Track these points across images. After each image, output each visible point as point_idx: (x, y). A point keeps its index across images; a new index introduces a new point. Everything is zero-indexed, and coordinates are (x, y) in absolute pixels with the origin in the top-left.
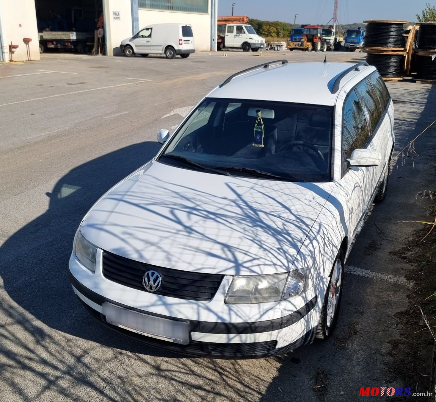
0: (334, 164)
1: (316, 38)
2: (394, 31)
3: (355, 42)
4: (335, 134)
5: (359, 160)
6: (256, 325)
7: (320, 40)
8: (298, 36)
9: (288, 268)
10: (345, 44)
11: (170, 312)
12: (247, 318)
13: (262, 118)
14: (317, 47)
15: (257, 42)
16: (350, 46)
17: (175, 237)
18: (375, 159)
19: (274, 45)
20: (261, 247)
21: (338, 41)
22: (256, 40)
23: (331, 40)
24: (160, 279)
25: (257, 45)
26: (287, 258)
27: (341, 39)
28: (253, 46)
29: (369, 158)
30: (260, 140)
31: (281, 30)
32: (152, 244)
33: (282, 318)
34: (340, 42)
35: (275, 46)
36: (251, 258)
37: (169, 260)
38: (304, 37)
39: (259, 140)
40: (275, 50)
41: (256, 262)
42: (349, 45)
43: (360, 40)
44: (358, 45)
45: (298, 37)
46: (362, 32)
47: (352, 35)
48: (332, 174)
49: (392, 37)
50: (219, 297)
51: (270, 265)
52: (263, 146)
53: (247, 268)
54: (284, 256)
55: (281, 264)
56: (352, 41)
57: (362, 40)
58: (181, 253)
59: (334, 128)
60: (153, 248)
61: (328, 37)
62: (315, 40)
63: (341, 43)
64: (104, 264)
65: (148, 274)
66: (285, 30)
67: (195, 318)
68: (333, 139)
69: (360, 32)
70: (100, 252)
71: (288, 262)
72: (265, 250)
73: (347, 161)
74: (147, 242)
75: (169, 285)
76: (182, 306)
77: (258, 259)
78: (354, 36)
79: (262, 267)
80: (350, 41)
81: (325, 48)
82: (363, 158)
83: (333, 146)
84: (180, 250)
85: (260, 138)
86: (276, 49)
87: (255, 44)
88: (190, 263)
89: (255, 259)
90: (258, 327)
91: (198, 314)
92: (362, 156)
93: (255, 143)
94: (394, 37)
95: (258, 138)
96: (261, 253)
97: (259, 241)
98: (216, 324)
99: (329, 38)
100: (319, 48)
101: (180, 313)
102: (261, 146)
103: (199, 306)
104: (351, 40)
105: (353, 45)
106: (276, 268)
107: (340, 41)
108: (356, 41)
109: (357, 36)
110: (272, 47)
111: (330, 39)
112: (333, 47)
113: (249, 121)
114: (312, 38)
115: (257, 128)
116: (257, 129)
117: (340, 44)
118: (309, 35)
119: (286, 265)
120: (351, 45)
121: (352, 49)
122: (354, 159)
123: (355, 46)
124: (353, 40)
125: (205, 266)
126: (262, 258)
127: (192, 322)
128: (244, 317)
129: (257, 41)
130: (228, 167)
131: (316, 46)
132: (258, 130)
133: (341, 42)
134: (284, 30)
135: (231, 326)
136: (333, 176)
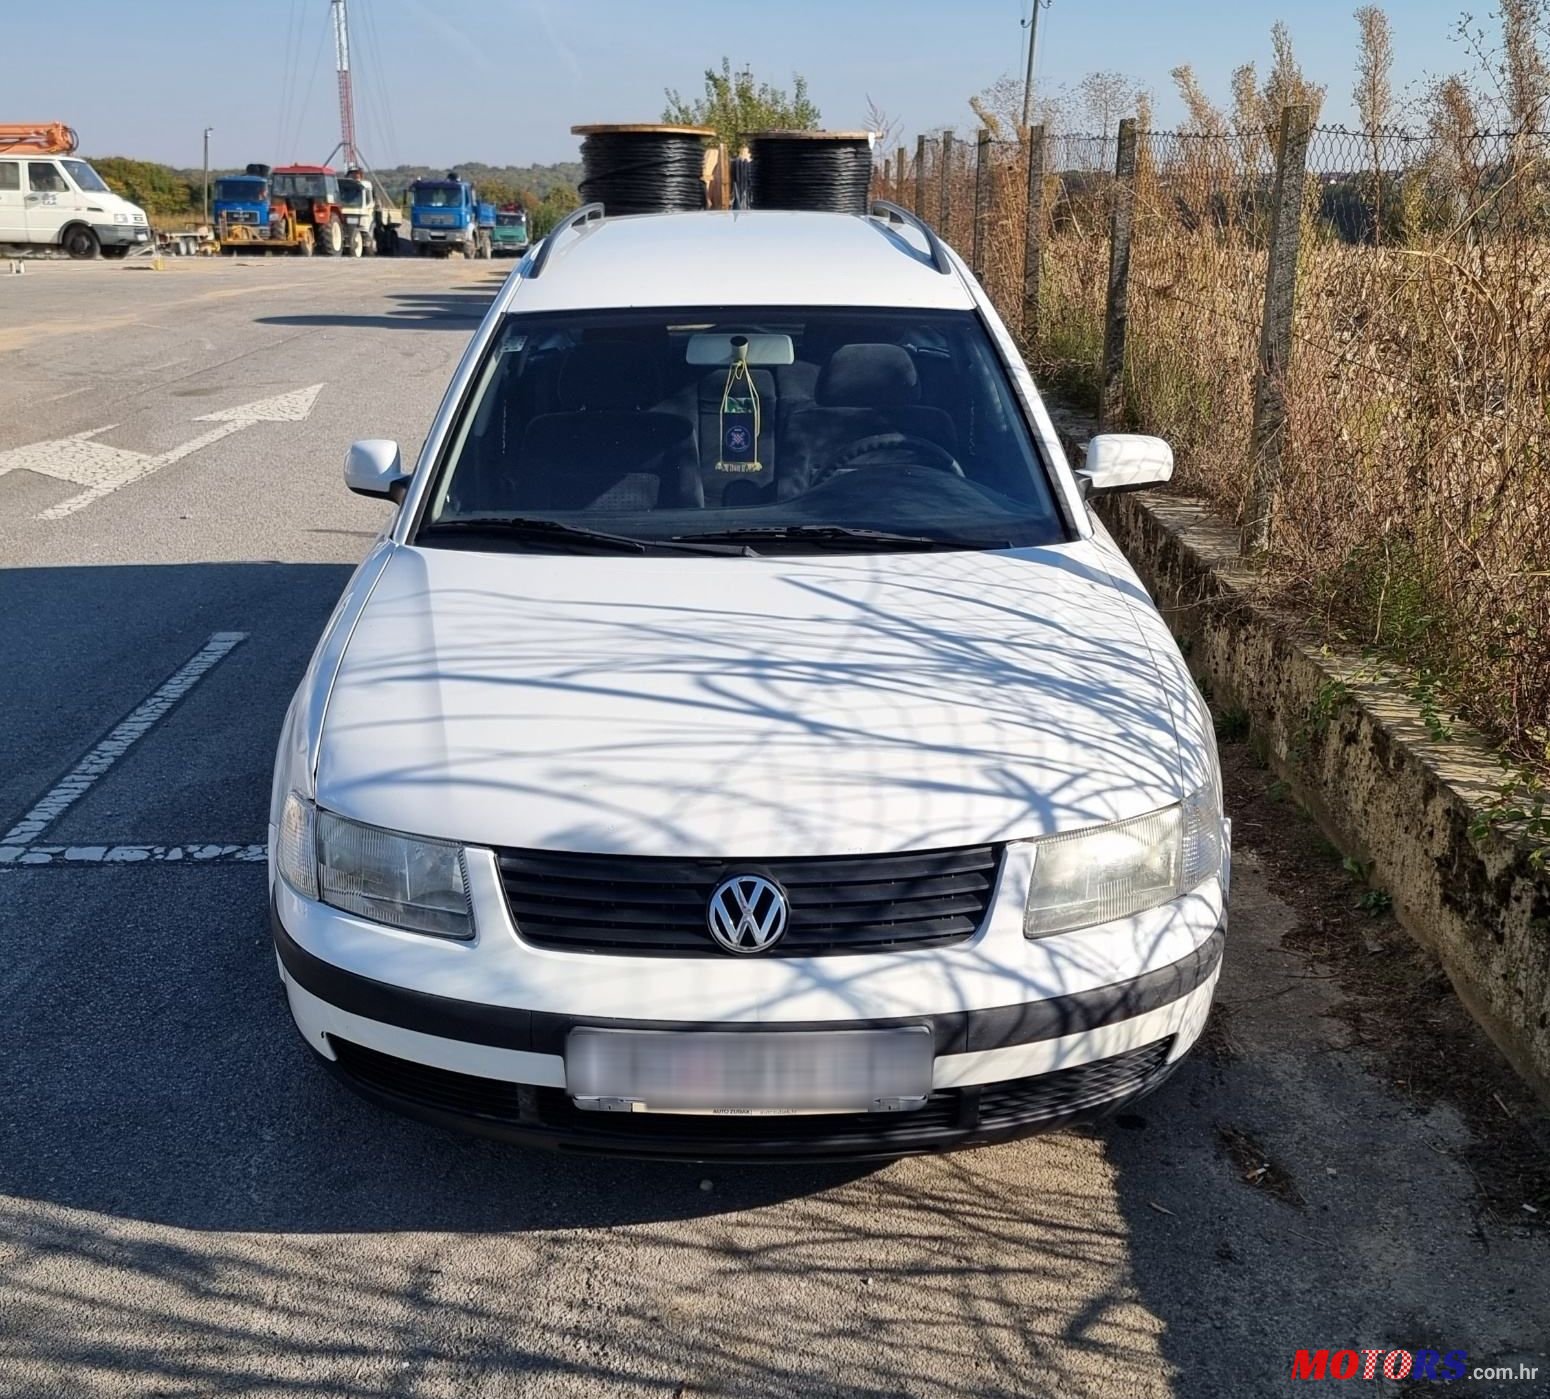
0: (1060, 485)
1: (321, 210)
2: (678, 161)
3: (446, 223)
4: (1023, 395)
5: (1116, 470)
6: (1142, 985)
7: (336, 217)
8: (243, 204)
9: (1177, 790)
10: (413, 232)
11: (854, 1003)
12: (1112, 971)
13: (750, 367)
14: (330, 242)
15: (120, 221)
16: (433, 237)
17: (769, 755)
18: (1159, 462)
19: (174, 235)
20: (1071, 740)
21: (385, 221)
22: (116, 215)
23: (362, 219)
24: (780, 900)
25: (122, 234)
26: (1161, 761)
27: (394, 215)
28: (106, 238)
29: (1143, 460)
30: (745, 447)
31: (146, 188)
32: (701, 790)
33: (1196, 951)
34: (391, 227)
35: (178, 240)
36: (1065, 777)
37: (798, 827)
38: (279, 205)
39: (740, 445)
40: (178, 253)
41: (1084, 785)
42: (429, 235)
43: (460, 216)
44: (458, 235)
45: (240, 210)
46: (463, 188)
47: (432, 201)
48: (1068, 517)
49: (674, 179)
50: (1006, 917)
51: (1128, 788)
52: (757, 466)
53: (1068, 807)
54: (1150, 755)
55: (1157, 782)
56: (437, 223)
57: (468, 218)
58: (828, 801)
59: (1015, 377)
60: (710, 802)
61: (352, 207)
62: (319, 217)
63: (397, 229)
64: (513, 897)
65: (729, 890)
66: (161, 189)
67: (947, 1005)
68: (1026, 408)
69: (458, 189)
70: (486, 856)
71: (1170, 770)
72: (1087, 745)
73: (1085, 476)
74: (674, 787)
75: (813, 917)
76: (883, 976)
77: (1084, 775)
78: (440, 204)
79: (1108, 796)
80: (429, 223)
81: (356, 245)
82: (1127, 463)
83: (1035, 432)
84: (817, 791)
85: (746, 439)
86: (183, 249)
87: (113, 228)
88: (878, 827)
89: (1076, 777)
90: (1145, 991)
91: (956, 988)
92: (1124, 457)
93: (727, 459)
94: (679, 179)
95: (738, 438)
96: (1083, 758)
97: (1054, 723)
98: (1025, 1007)
99: (356, 211)
100: (337, 243)
101: (891, 999)
102: (750, 465)
103: (947, 964)
104: (433, 217)
105: (442, 234)
106: (1147, 794)
107: (393, 221)
108: (449, 220)
109: (448, 204)
110: (169, 241)
111: (359, 216)
112: (374, 243)
113: (583, 408)
114: (306, 207)
115: (731, 404)
116: (730, 408)
117: (395, 233)
118: (293, 197)
119: (1171, 782)
120: (434, 234)
121: (439, 249)
122: (1103, 469)
123: (449, 239)
124: (438, 218)
125: (934, 827)
126: (1094, 770)
127: (940, 1020)
128: (1101, 967)
129: (120, 219)
130: (734, 530)
131: (327, 238)
132: (734, 411)
133: (398, 225)
134: (154, 189)
135: (1070, 1007)
136: (1075, 524)
